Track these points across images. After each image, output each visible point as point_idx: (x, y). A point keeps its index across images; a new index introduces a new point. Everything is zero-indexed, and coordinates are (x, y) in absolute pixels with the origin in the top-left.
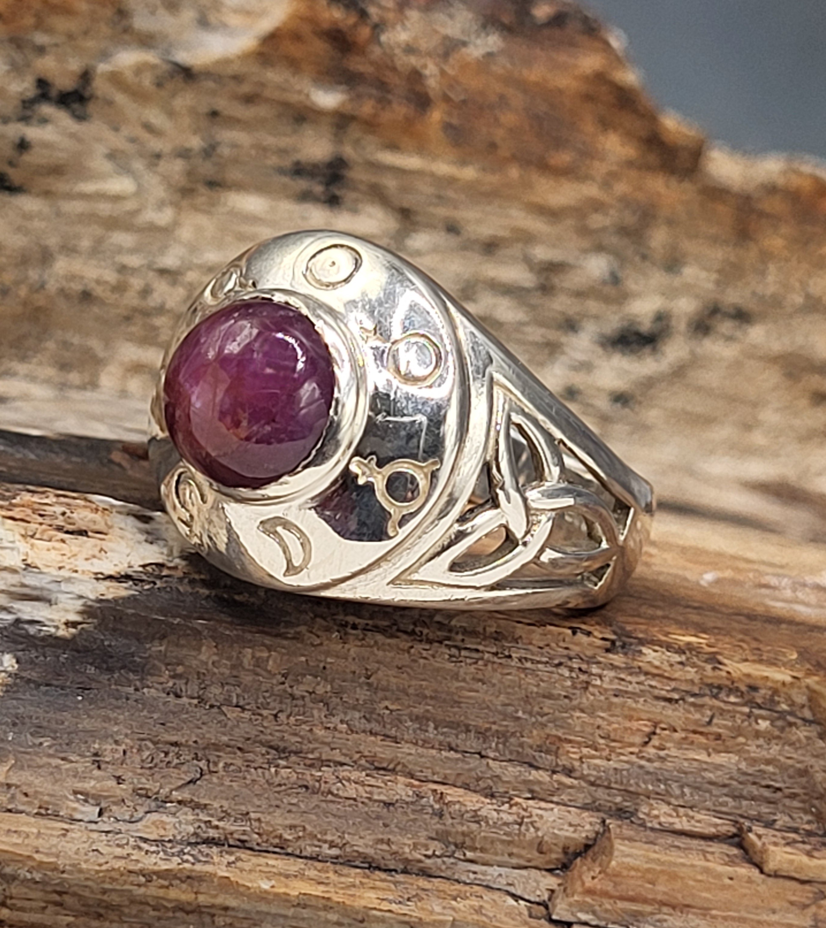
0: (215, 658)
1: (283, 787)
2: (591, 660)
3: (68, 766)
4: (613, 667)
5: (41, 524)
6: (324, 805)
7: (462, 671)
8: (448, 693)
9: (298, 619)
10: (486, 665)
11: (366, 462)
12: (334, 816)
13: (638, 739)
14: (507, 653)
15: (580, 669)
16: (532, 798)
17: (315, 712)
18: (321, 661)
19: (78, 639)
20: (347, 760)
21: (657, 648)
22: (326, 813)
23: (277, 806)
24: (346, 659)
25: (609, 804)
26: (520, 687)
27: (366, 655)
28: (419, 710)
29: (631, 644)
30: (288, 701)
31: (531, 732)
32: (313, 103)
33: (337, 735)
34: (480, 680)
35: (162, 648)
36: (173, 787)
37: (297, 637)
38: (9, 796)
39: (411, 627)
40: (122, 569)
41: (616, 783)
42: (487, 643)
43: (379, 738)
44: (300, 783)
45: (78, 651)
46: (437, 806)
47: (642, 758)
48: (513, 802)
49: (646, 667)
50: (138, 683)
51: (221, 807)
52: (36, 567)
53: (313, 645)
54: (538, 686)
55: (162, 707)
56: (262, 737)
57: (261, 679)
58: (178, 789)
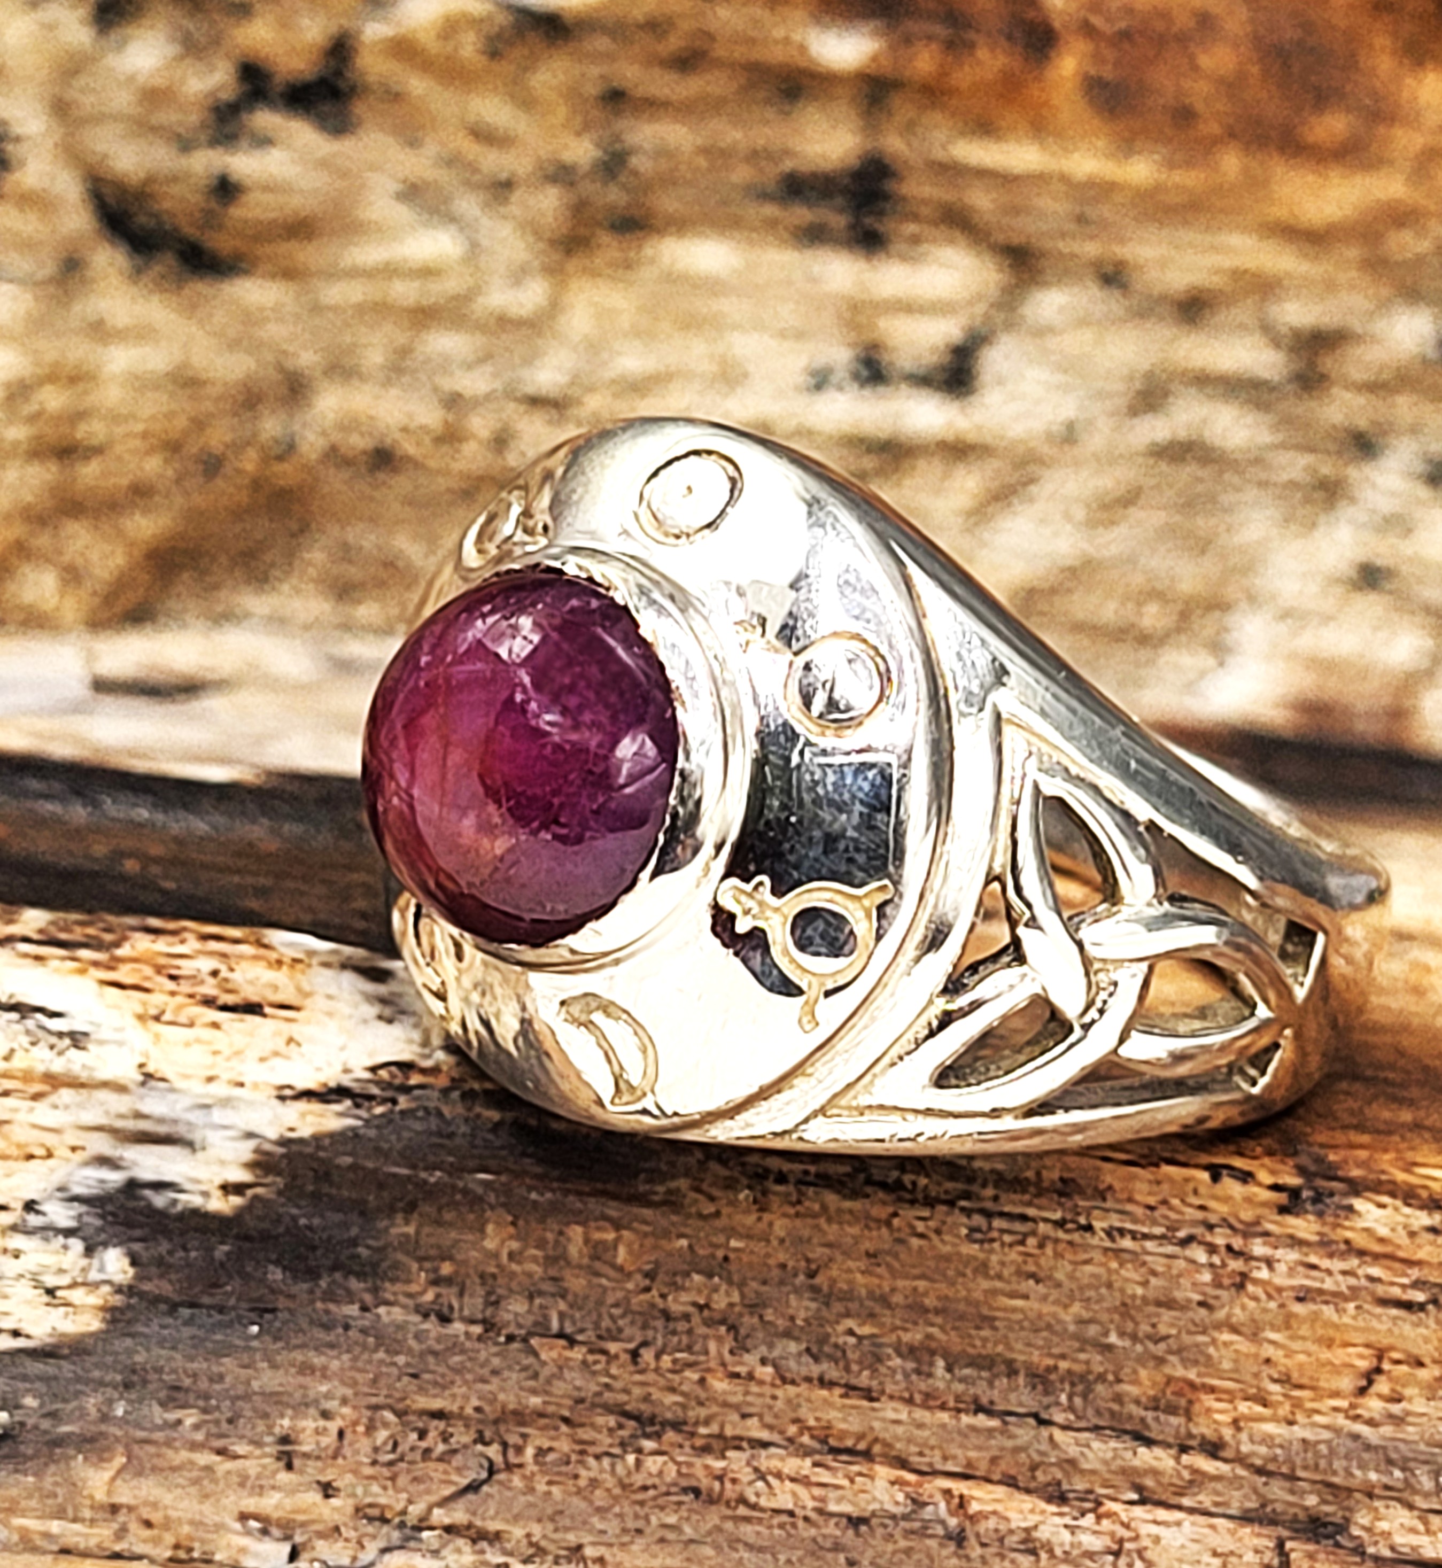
0: (515, 1245)
1: (651, 1493)
2: (1250, 1230)
3: (229, 1465)
4: (1295, 1242)
5: (173, 994)
6: (729, 1525)
7: (994, 1258)
8: (968, 1301)
9: (672, 1164)
10: (1041, 1246)
11: (749, 887)
12: (750, 1547)
13: (1347, 1383)
14: (1082, 1220)
15: (1229, 1248)
16: (1142, 1502)
17: (712, 1346)
18: (717, 1246)
19: (247, 1217)
20: (775, 1437)
21: (1385, 1199)
22: (734, 1542)
23: (639, 1531)
24: (768, 1241)
25: (1292, 1510)
26: (1109, 1286)
27: (806, 1233)
28: (914, 1336)
29: (1332, 1194)
30: (659, 1324)
31: (1135, 1372)
32: (811, 60)
33: (754, 1388)
34: (1032, 1276)
35: (411, 1230)
36: (434, 1498)
37: (672, 1203)
38: (115, 1526)
39: (895, 1174)
40: (332, 1076)
41: (1305, 1468)
42: (1043, 1201)
43: (838, 1391)
44: (684, 1483)
45: (247, 1238)
46: (953, 1522)
47: (1357, 1418)
48: (1102, 1510)
49: (1360, 1241)
50: (368, 1298)
51: (528, 1535)
52: (163, 1080)
53: (701, 1216)
54: (1145, 1284)
55: (412, 1343)
56: (607, 1395)
57: (604, 1281)
58: (444, 1503)
